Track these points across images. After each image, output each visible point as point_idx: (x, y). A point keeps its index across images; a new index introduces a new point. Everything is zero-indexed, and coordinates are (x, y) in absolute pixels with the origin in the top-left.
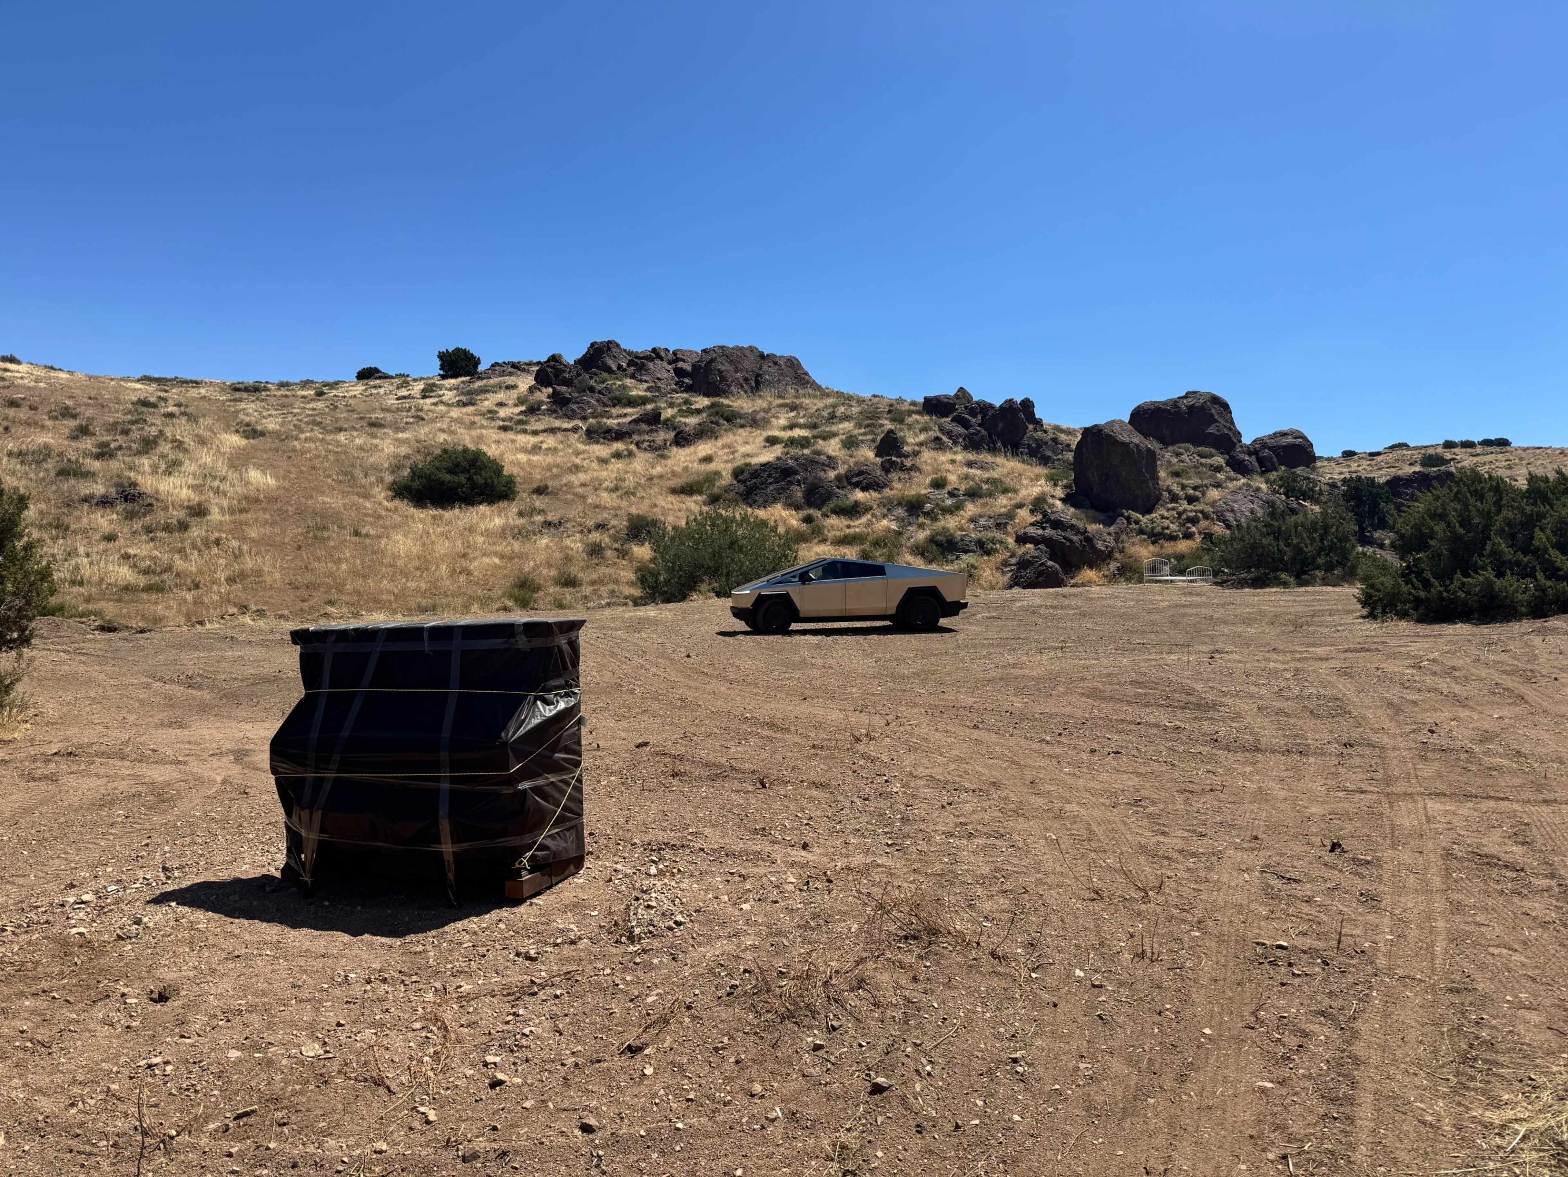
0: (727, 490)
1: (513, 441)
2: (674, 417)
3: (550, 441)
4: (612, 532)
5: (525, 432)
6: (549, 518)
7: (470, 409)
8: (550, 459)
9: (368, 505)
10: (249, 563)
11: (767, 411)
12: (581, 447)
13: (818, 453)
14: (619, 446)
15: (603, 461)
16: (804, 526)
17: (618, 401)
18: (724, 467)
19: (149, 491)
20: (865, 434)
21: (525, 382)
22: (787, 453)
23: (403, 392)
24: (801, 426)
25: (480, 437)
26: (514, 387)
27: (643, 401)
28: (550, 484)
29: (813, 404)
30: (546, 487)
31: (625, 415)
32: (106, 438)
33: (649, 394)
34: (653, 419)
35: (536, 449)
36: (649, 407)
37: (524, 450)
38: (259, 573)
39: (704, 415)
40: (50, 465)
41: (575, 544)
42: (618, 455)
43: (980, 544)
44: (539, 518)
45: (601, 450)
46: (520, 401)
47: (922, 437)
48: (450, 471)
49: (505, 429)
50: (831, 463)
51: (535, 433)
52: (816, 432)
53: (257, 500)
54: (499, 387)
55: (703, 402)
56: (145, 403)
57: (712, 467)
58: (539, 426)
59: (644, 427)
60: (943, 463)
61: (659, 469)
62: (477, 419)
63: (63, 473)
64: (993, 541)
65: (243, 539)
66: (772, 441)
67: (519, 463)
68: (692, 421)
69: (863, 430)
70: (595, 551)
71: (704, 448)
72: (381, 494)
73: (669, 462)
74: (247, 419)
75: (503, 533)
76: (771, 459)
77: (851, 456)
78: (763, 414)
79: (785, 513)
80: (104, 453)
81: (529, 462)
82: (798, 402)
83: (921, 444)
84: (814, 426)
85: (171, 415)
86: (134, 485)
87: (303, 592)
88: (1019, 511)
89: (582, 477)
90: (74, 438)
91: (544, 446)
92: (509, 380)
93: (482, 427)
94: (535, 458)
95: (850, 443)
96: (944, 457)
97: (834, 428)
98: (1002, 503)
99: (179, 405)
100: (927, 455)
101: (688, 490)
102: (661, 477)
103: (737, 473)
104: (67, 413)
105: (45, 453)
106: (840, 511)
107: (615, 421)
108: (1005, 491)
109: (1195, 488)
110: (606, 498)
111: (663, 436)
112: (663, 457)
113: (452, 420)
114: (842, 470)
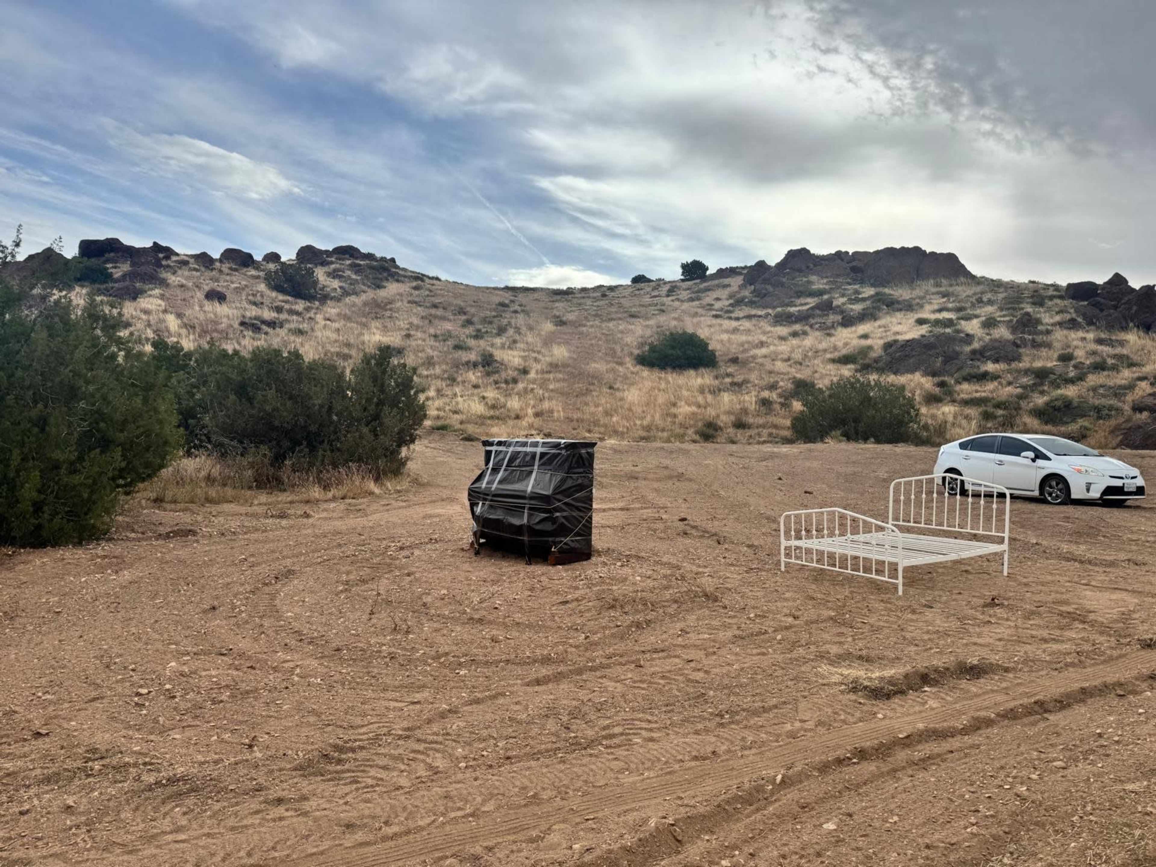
0: (876, 361)
1: (721, 325)
2: (844, 304)
3: (746, 324)
4: (779, 390)
5: (730, 318)
6: (735, 380)
7: (697, 303)
8: (744, 338)
9: (621, 369)
10: (546, 405)
11: (921, 298)
12: (769, 328)
13: (958, 331)
14: (797, 327)
15: (782, 338)
16: (937, 390)
17: (800, 294)
18: (877, 343)
19: (498, 358)
20: (1004, 316)
21: (736, 282)
22: (931, 332)
23: (656, 293)
24: (948, 310)
25: (698, 324)
26: (729, 286)
27: (820, 293)
28: (740, 356)
29: (964, 291)
30: (737, 358)
31: (806, 304)
32: (480, 327)
33: (827, 287)
34: (827, 307)
35: (735, 331)
36: (826, 297)
37: (727, 331)
38: (551, 411)
39: (868, 303)
40: (450, 343)
41: (750, 399)
42: (795, 334)
43: (1098, 409)
44: (728, 380)
45: (783, 330)
46: (731, 297)
47: (1058, 318)
48: (673, 348)
49: (716, 316)
50: (969, 338)
51: (737, 319)
52: (961, 314)
53: (557, 366)
54: (718, 286)
55: (869, 291)
56: (502, 305)
57: (869, 342)
58: (741, 314)
59: (818, 312)
60: (1073, 340)
61: (824, 345)
62: (700, 310)
63: (457, 347)
64: (1111, 408)
65: (547, 390)
66: (921, 322)
67: (722, 341)
68: (858, 307)
69: (1004, 313)
70: (765, 403)
71: (863, 328)
72: (629, 363)
73: (833, 339)
74: (558, 314)
75: (702, 390)
76: (916, 337)
77: (988, 334)
78: (918, 301)
79: (923, 380)
80: (478, 336)
81: (729, 340)
82: (951, 289)
83: (1053, 325)
84: (959, 310)
85: (516, 312)
86: (491, 356)
87: (575, 424)
88: (1138, 383)
89: (764, 351)
90: (463, 326)
91: (742, 328)
92: (726, 281)
93: (702, 316)
94: (733, 337)
95: (989, 323)
96: (1075, 336)
97: (978, 312)
98: (1126, 375)
99: (520, 305)
100: (1059, 335)
101: (845, 360)
102: (825, 351)
103: (888, 346)
104: (462, 311)
105: (447, 336)
106: (969, 378)
107: (797, 309)
108: (1132, 365)
110: (780, 366)
111: (833, 318)
112: (829, 335)
113: (683, 311)
114: (976, 345)
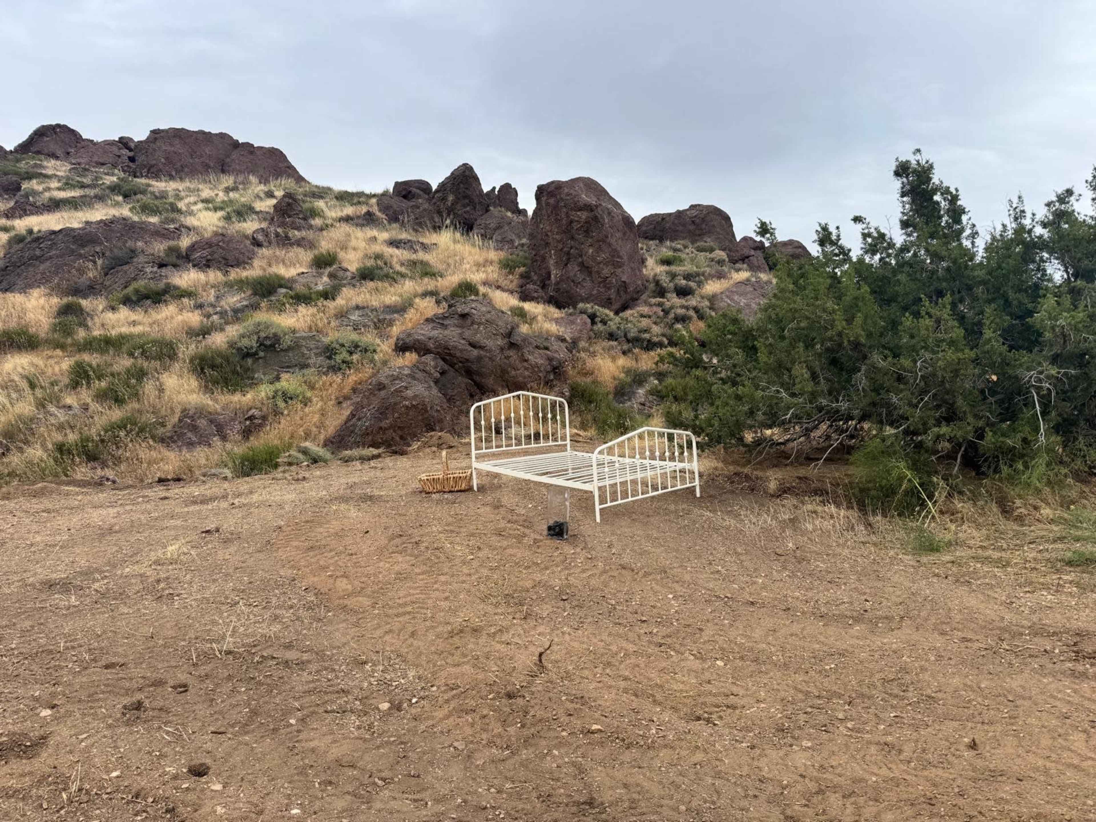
43: (329, 353)
60: (355, 240)
64: (356, 348)
96: (361, 234)
100: (338, 232)
109: (688, 277)
